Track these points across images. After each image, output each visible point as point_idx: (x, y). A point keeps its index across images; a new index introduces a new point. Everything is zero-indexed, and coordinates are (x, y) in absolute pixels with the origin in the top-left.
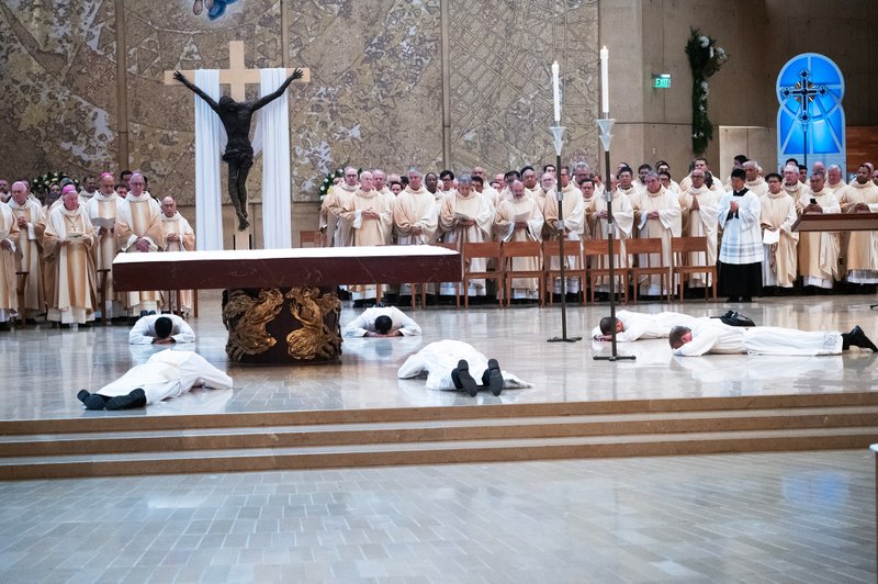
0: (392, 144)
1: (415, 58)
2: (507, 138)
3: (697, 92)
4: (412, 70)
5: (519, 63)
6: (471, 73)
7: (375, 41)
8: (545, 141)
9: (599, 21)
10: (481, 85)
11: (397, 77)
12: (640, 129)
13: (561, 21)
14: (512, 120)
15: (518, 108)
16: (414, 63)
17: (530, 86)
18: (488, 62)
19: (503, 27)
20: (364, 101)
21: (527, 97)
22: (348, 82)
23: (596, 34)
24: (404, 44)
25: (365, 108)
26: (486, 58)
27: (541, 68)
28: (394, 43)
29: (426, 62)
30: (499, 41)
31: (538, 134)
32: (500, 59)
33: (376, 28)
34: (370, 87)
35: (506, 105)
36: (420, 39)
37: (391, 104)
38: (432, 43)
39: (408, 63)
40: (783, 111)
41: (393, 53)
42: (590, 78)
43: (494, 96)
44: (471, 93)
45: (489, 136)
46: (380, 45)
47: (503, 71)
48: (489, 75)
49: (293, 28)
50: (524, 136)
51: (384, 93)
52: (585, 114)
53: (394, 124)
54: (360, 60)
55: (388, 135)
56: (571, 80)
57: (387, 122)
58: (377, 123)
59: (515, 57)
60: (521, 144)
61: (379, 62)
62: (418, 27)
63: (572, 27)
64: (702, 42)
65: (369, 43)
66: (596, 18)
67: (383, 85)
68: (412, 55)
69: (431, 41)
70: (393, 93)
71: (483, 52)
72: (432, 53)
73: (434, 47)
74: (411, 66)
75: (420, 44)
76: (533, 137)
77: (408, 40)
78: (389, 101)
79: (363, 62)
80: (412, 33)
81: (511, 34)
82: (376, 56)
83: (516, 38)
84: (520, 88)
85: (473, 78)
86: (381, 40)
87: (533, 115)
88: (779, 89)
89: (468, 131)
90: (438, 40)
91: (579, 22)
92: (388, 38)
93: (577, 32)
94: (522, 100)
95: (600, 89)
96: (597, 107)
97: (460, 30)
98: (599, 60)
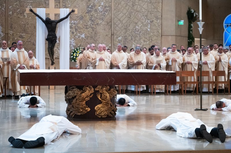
0: (95, 40)
1: (103, 12)
2: (132, 39)
3: (190, 27)
4: (102, 16)
5: (136, 15)
6: (121, 18)
7: (90, 6)
8: (144, 40)
9: (162, 2)
10: (124, 22)
11: (97, 18)
12: (174, 37)
13: (150, 2)
14: (133, 33)
15: (136, 30)
16: (103, 14)
17: (140, 23)
18: (126, 14)
19: (131, 4)
20: (86, 26)
21: (138, 26)
22: (81, 20)
23: (161, 7)
24: (99, 8)
25: (86, 28)
26: (126, 13)
27: (143, 17)
28: (96, 7)
29: (106, 14)
30: (130, 8)
31: (142, 38)
32: (130, 14)
33: (91, 2)
34: (88, 22)
35: (132, 28)
36: (105, 6)
37: (95, 27)
38: (109, 8)
39: (101, 14)
40: (225, 32)
41: (96, 11)
42: (159, 21)
43: (128, 25)
44: (121, 24)
45: (126, 39)
46: (92, 8)
47: (131, 18)
48: (127, 19)
49: (63, 1)
50: (137, 39)
51: (93, 23)
52: (157, 32)
53: (95, 33)
54: (85, 13)
55: (93, 37)
56: (153, 21)
57: (93, 33)
58: (90, 33)
59: (135, 13)
60: (136, 41)
61: (91, 13)
62: (104, 2)
63: (153, 4)
64: (192, 11)
65: (88, 7)
66: (161, 2)
67: (92, 21)
68: (102, 11)
69: (108, 7)
70: (95, 23)
71: (125, 11)
72: (108, 11)
73: (109, 9)
74: (102, 15)
75: (105, 8)
76: (140, 39)
77: (101, 7)
78: (94, 26)
79: (86, 13)
80: (102, 4)
81: (134, 6)
82: (90, 11)
83: (135, 7)
84: (136, 23)
85: (121, 19)
86: (92, 6)
87: (140, 32)
88: (224, 25)
89: (119, 37)
90: (110, 7)
91: (156, 3)
92: (94, 6)
93: (155, 6)
94: (137, 27)
95: (162, 25)
96: (161, 30)
97: (118, 4)
98: (162, 15)
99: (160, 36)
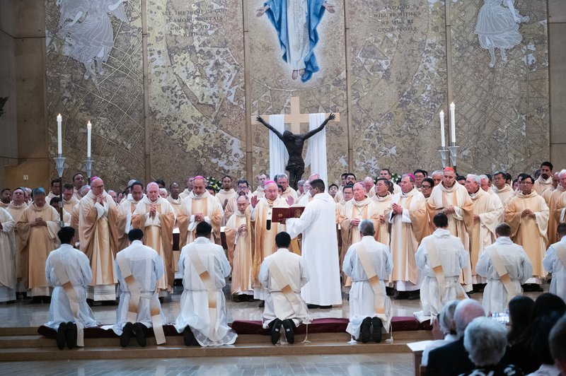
0: (416, 158)
1: (431, 104)
2: (490, 153)
4: (429, 112)
5: (498, 106)
6: (467, 113)
7: (406, 94)
8: (515, 155)
9: (549, 78)
10: (473, 120)
11: (419, 116)
13: (524, 79)
14: (492, 142)
15: (497, 135)
16: (430, 107)
17: (505, 121)
18: (478, 106)
19: (487, 84)
20: (398, 131)
21: (502, 127)
22: (389, 120)
23: (547, 87)
24: (424, 95)
25: (399, 136)
26: (476, 103)
27: (512, 109)
28: (417, 95)
29: (438, 106)
30: (485, 92)
31: (510, 151)
32: (485, 104)
33: (406, 86)
34: (402, 123)
35: (489, 132)
36: (434, 92)
37: (416, 133)
38: (442, 95)
39: (427, 107)
41: (417, 101)
42: (544, 115)
43: (482, 127)
44: (467, 125)
45: (478, 153)
46: (408, 96)
47: (487, 111)
48: (478, 114)
49: (354, 87)
50: (502, 152)
51: (411, 126)
52: (540, 138)
53: (417, 145)
54: (396, 106)
55: (414, 152)
56: (531, 117)
57: (413, 144)
58: (407, 145)
59: (495, 103)
60: (499, 158)
61: (408, 107)
62: (433, 85)
63: (532, 83)
65: (401, 95)
67: (411, 121)
68: (429, 102)
69: (441, 93)
70: (417, 126)
71: (474, 100)
72: (441, 101)
73: (443, 97)
74: (428, 109)
75: (434, 95)
76: (507, 153)
77: (426, 93)
78: (414, 131)
79: (398, 107)
80: (429, 88)
81: (492, 89)
82: (406, 103)
83: (495, 91)
84: (499, 122)
85: (468, 116)
86: (409, 93)
87: (506, 139)
89: (465, 149)
90: (445, 93)
91: (536, 80)
92: (414, 92)
93: (535, 86)
94: (500, 129)
95: (550, 122)
96: (548, 133)
97: (460, 86)
98: (550, 103)
99: (549, 145)
